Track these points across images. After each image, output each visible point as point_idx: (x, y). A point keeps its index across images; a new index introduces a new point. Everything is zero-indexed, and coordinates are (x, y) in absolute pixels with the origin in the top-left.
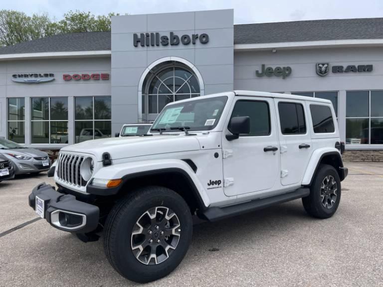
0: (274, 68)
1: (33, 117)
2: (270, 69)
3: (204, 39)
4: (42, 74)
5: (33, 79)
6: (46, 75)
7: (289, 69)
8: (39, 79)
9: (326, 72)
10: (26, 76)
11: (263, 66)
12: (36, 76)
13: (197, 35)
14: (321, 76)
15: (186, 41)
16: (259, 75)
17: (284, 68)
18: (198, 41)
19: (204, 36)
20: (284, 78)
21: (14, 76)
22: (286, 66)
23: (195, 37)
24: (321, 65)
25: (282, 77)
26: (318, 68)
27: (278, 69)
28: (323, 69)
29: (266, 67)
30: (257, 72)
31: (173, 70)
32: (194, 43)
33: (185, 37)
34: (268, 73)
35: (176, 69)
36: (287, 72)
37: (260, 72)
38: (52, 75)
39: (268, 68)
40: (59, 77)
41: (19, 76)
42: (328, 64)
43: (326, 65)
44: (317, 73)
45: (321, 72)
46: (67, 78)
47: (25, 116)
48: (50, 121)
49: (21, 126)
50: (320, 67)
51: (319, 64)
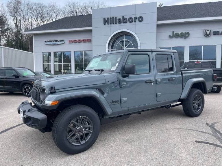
0: (179, 33)
2: (177, 34)
3: (141, 19)
4: (59, 41)
5: (54, 43)
6: (61, 41)
7: (188, 34)
8: (57, 43)
9: (209, 34)
10: (51, 41)
11: (173, 32)
12: (56, 41)
13: (137, 17)
14: (207, 37)
15: (131, 20)
16: (170, 37)
17: (185, 33)
18: (137, 20)
19: (141, 17)
20: (185, 39)
21: (46, 41)
22: (186, 32)
23: (136, 18)
24: (207, 31)
25: (184, 38)
26: (205, 33)
27: (182, 33)
28: (208, 33)
29: (175, 33)
30: (170, 36)
31: (124, 36)
32: (135, 22)
33: (130, 18)
34: (176, 36)
35: (126, 35)
36: (187, 35)
37: (171, 36)
38: (63, 41)
39: (176, 33)
40: (67, 41)
41: (48, 41)
42: (210, 30)
43: (209, 31)
44: (204, 35)
45: (207, 34)
46: (70, 42)
47: (51, 61)
48: (62, 63)
49: (49, 66)
50: (206, 32)
51: (205, 30)
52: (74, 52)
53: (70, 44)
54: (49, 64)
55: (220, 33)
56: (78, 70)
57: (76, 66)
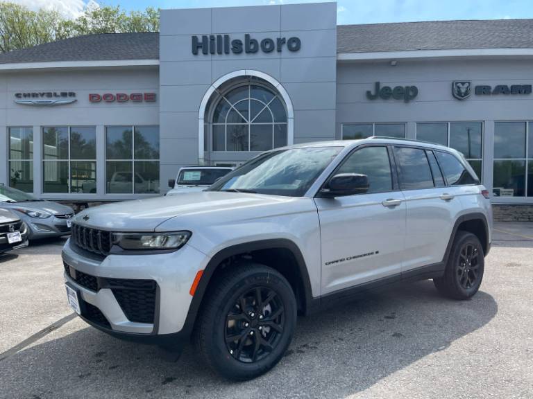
0: (393, 87)
1: (44, 155)
2: (387, 88)
3: (294, 45)
4: (59, 93)
5: (45, 99)
6: (64, 95)
7: (414, 89)
8: (53, 100)
9: (466, 93)
10: (35, 95)
11: (377, 84)
12: (49, 95)
13: (284, 39)
15: (268, 46)
16: (370, 96)
17: (407, 87)
18: (285, 48)
20: (406, 102)
21: (18, 95)
22: (410, 85)
23: (281, 41)
24: (460, 85)
25: (403, 101)
26: (456, 89)
27: (398, 88)
28: (463, 91)
29: (382, 86)
30: (368, 93)
31: (248, 89)
32: (279, 51)
33: (267, 41)
36: (411, 94)
37: (373, 93)
38: (72, 94)
39: (384, 88)
40: (82, 96)
41: (25, 95)
42: (469, 83)
43: (466, 85)
44: (453, 94)
45: (459, 93)
46: (94, 99)
47: (32, 153)
48: (69, 160)
49: (27, 167)
50: (459, 87)
51: (457, 83)
52: (106, 128)
53: (93, 105)
54: (28, 162)
55: (492, 90)
56: (116, 181)
57: (111, 168)
